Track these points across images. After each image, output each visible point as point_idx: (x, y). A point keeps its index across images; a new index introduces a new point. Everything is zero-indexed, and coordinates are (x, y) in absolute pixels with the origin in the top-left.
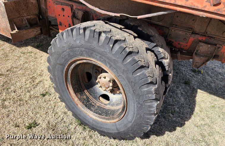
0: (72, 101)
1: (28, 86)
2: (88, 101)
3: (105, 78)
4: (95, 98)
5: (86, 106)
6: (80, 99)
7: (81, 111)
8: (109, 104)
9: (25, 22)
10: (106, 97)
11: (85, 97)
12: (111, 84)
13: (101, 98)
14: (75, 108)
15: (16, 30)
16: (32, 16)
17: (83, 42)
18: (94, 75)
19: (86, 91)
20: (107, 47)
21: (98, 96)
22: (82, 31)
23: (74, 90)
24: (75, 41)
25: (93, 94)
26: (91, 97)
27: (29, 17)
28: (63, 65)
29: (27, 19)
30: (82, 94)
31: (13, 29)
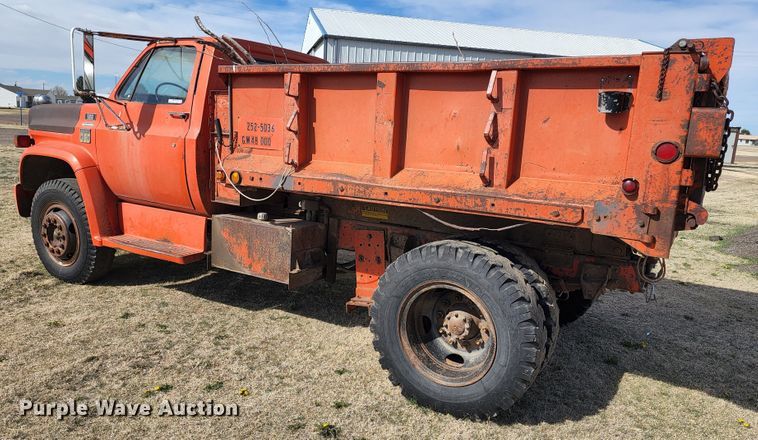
0: (406, 360)
2: (430, 361)
3: (457, 316)
4: (440, 359)
5: (429, 367)
6: (418, 356)
7: (420, 376)
8: (464, 366)
9: (308, 258)
10: (457, 358)
11: (423, 355)
12: (467, 326)
13: (448, 361)
14: (410, 372)
15: (298, 269)
16: (316, 249)
17: (436, 261)
18: (435, 321)
19: (423, 345)
20: (466, 261)
21: (443, 356)
22: (434, 250)
23: (410, 341)
25: (435, 353)
26: (432, 357)
27: (312, 250)
28: (399, 298)
29: (311, 254)
30: (419, 349)
31: (293, 267)
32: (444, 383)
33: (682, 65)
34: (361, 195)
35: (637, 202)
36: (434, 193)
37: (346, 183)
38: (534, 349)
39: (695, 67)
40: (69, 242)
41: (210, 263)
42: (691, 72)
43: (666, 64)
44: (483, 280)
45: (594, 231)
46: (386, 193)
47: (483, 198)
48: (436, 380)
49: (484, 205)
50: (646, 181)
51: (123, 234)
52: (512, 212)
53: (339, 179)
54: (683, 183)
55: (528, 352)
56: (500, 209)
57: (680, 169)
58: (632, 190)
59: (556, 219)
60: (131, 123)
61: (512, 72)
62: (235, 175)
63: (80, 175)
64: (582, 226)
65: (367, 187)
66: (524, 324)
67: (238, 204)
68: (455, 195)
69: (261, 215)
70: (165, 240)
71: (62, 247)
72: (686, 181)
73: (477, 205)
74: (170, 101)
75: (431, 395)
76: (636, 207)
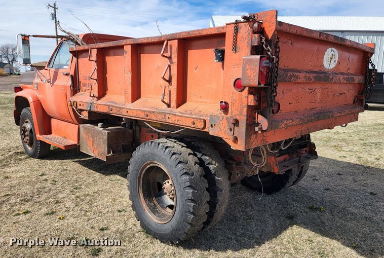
0: (141, 206)
1: (108, 204)
2: (155, 208)
4: (163, 207)
5: (152, 211)
6: (148, 205)
7: (147, 216)
9: (120, 148)
11: (153, 204)
13: (167, 209)
14: (142, 213)
15: (111, 154)
16: (126, 143)
17: (150, 150)
19: (154, 199)
20: (162, 151)
21: (165, 206)
23: (144, 196)
24: (146, 150)
25: (161, 203)
26: (158, 206)
27: (124, 144)
29: (122, 145)
30: (150, 201)
31: (109, 153)
32: (157, 221)
33: (245, 29)
34: (118, 113)
35: (228, 115)
36: (145, 111)
37: (113, 106)
38: (193, 204)
39: (251, 30)
40: (30, 138)
41: (79, 150)
42: (249, 34)
43: (237, 30)
44: (168, 162)
45: (211, 133)
46: (127, 112)
47: (165, 114)
48: (153, 219)
49: (165, 118)
50: (232, 103)
51: (51, 134)
52: (176, 122)
53: (111, 104)
54: (249, 104)
55: (189, 206)
56: (172, 120)
57: (247, 95)
58: (225, 108)
59: (193, 126)
60: (50, 79)
61: (175, 41)
62: (75, 103)
63: (32, 105)
64: (205, 130)
65: (120, 108)
66: (187, 188)
67: (88, 119)
68: (153, 112)
69: (100, 124)
70: (65, 138)
71: (28, 140)
72: (251, 102)
73: (162, 118)
74: (64, 67)
75: (150, 227)
76: (227, 119)
